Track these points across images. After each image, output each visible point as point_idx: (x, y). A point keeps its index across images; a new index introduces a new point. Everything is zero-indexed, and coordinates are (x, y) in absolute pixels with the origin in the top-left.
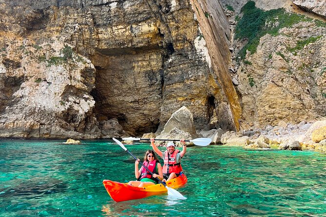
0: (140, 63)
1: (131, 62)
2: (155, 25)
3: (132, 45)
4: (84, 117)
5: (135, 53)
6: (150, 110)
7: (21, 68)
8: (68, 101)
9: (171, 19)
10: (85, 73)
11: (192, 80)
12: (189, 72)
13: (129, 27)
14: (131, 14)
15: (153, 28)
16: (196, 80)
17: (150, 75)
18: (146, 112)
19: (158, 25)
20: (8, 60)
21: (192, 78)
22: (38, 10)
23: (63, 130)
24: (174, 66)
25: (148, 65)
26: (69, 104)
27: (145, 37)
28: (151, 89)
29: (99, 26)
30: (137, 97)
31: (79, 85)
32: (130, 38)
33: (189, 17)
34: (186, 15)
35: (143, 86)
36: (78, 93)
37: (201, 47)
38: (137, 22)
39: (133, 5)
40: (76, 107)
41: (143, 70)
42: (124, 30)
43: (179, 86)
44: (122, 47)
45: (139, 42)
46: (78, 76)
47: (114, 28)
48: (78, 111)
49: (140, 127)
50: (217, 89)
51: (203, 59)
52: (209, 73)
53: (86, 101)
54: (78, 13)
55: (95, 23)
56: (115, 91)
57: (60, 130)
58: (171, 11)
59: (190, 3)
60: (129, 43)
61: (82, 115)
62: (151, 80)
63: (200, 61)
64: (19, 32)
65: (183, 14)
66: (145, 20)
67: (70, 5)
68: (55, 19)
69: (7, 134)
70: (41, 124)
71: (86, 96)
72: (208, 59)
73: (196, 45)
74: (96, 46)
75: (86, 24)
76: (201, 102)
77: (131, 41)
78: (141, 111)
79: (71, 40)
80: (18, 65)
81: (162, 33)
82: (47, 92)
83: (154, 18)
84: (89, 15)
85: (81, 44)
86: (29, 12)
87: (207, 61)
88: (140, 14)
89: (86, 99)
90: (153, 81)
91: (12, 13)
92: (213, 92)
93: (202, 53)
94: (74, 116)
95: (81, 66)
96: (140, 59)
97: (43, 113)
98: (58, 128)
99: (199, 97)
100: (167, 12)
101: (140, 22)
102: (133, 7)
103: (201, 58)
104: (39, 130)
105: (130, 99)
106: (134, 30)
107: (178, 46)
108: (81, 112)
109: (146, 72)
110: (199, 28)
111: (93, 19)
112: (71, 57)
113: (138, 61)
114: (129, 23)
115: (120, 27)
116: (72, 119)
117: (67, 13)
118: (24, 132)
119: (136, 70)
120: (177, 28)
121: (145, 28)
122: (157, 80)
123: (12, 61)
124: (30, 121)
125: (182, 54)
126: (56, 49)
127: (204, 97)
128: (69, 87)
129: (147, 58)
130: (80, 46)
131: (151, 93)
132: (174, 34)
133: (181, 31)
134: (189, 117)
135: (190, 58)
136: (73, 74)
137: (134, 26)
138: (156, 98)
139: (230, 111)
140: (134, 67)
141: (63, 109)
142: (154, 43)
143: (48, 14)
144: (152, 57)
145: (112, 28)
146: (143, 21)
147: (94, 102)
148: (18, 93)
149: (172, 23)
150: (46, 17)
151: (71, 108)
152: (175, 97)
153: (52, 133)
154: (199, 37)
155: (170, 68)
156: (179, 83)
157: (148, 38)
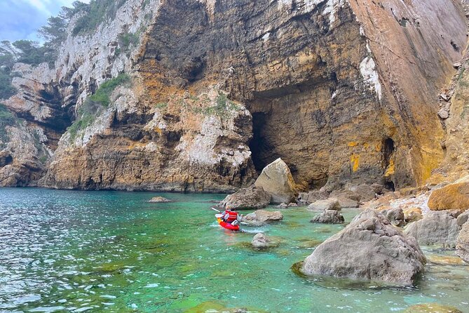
0: (306, 103)
1: (296, 103)
2: (314, 52)
3: (290, 82)
4: (237, 169)
5: (298, 91)
6: (321, 159)
7: (181, 122)
8: (221, 153)
9: (331, 41)
10: (240, 121)
11: (360, 119)
12: (357, 109)
13: (286, 60)
14: (285, 44)
15: (311, 57)
16: (365, 118)
17: (318, 116)
18: (317, 161)
19: (317, 51)
20: (168, 115)
21: (360, 116)
22: (195, 58)
23: (215, 184)
24: (339, 103)
25: (316, 104)
26: (222, 156)
27: (304, 69)
28: (321, 133)
29: (254, 65)
30: (305, 144)
31: (232, 135)
32: (287, 74)
33: (353, 33)
34: (349, 31)
35: (312, 130)
36: (232, 143)
37: (368, 73)
38: (294, 53)
39: (287, 32)
40: (229, 159)
41: (309, 111)
42: (280, 65)
43: (347, 128)
44: (280, 86)
45: (298, 78)
46: (231, 126)
47: (269, 65)
48: (231, 164)
49: (313, 180)
50: (392, 129)
51: (371, 88)
52: (379, 107)
53: (241, 152)
54: (233, 54)
55: (250, 62)
56: (282, 138)
57: (212, 184)
58: (330, 29)
59: (354, 13)
60: (287, 79)
61: (235, 168)
62: (320, 122)
63: (368, 92)
64: (181, 85)
65: (345, 29)
66: (302, 48)
67: (225, 47)
68: (212, 66)
69: (169, 188)
70: (195, 178)
71: (241, 147)
72: (378, 88)
73: (363, 71)
74: (253, 90)
75: (241, 66)
76: (376, 146)
77: (289, 77)
78: (312, 161)
79: (226, 86)
80: (178, 120)
81: (323, 61)
82: (200, 145)
83: (312, 43)
84: (242, 55)
85: (237, 90)
86: (188, 63)
87: (376, 91)
88: (295, 41)
89: (241, 150)
90: (322, 124)
91: (174, 66)
92: (388, 133)
93: (370, 80)
94: (228, 169)
95: (234, 114)
96: (306, 98)
97: (197, 166)
98: (210, 182)
99: (371, 140)
100: (326, 31)
101: (297, 52)
102: (287, 34)
103: (369, 87)
104: (194, 184)
105: (299, 147)
106: (291, 62)
107: (342, 75)
108: (234, 164)
109: (313, 114)
110: (367, 45)
111: (248, 58)
112: (224, 106)
113: (303, 101)
114: (285, 56)
115: (274, 63)
116: (228, 172)
117: (223, 57)
118: (182, 185)
119: (303, 111)
120: (340, 51)
121: (302, 58)
122: (326, 122)
123: (172, 116)
124: (185, 175)
125: (347, 85)
126: (211, 99)
127: (378, 141)
128: (221, 138)
129: (314, 95)
130: (236, 92)
131: (322, 138)
132: (336, 60)
133: (345, 54)
134: (283, 172)
135: (356, 89)
136: (225, 124)
137: (291, 58)
138: (327, 144)
139: (409, 159)
140: (299, 109)
141: (215, 162)
142: (316, 75)
143: (205, 61)
144: (319, 94)
145: (267, 65)
146: (300, 49)
147: (250, 152)
148: (177, 148)
149: (332, 46)
150: (204, 65)
151: (223, 161)
152: (344, 143)
153: (205, 187)
154: (367, 58)
155: (335, 105)
156: (347, 124)
157: (308, 70)
